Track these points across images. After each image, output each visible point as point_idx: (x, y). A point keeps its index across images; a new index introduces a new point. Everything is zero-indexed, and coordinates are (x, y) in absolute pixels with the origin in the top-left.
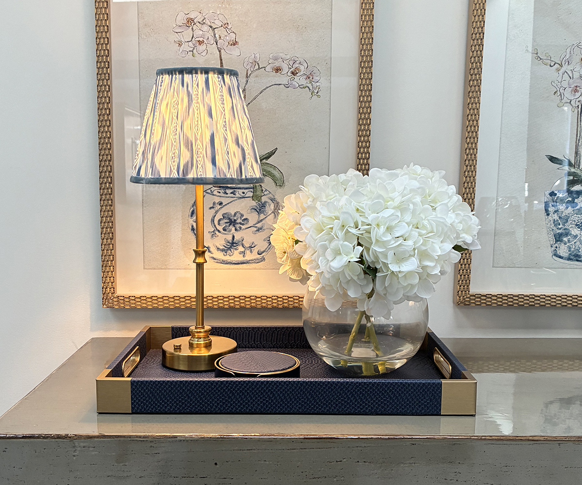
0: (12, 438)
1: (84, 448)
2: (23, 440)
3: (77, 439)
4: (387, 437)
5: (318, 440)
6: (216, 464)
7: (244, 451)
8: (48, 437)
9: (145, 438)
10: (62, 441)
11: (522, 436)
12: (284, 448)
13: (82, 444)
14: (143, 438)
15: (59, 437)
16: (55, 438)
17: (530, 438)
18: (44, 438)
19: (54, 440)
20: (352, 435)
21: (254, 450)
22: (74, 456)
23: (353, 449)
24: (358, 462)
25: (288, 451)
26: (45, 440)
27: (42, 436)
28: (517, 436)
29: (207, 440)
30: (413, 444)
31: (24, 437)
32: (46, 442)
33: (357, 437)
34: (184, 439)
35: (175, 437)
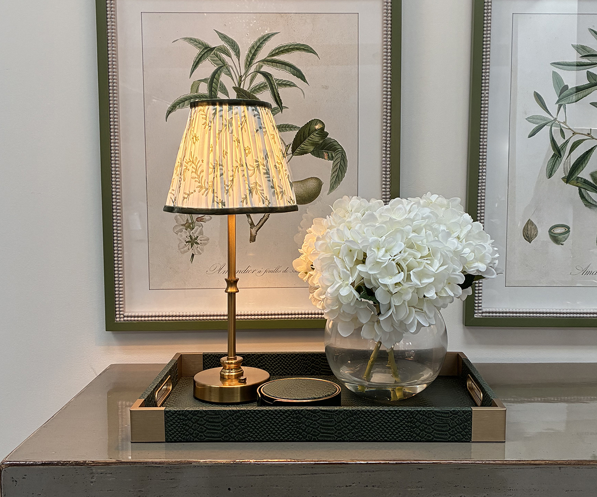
0: (32, 465)
1: (101, 475)
2: (42, 467)
3: (94, 466)
4: (395, 462)
5: (328, 465)
6: (229, 489)
7: (257, 477)
8: (66, 464)
9: (161, 464)
10: (80, 468)
11: (525, 461)
12: (295, 473)
13: (99, 471)
14: (159, 464)
15: (77, 464)
16: (74, 465)
17: (532, 462)
18: (63, 465)
19: (72, 467)
20: (361, 460)
21: (266, 475)
22: (92, 482)
23: (362, 473)
24: (367, 486)
25: (299, 476)
26: (63, 467)
27: (61, 463)
28: (520, 461)
29: (221, 466)
30: (420, 469)
31: (43, 464)
32: (64, 468)
33: (366, 462)
34: (199, 465)
35: (190, 463)
